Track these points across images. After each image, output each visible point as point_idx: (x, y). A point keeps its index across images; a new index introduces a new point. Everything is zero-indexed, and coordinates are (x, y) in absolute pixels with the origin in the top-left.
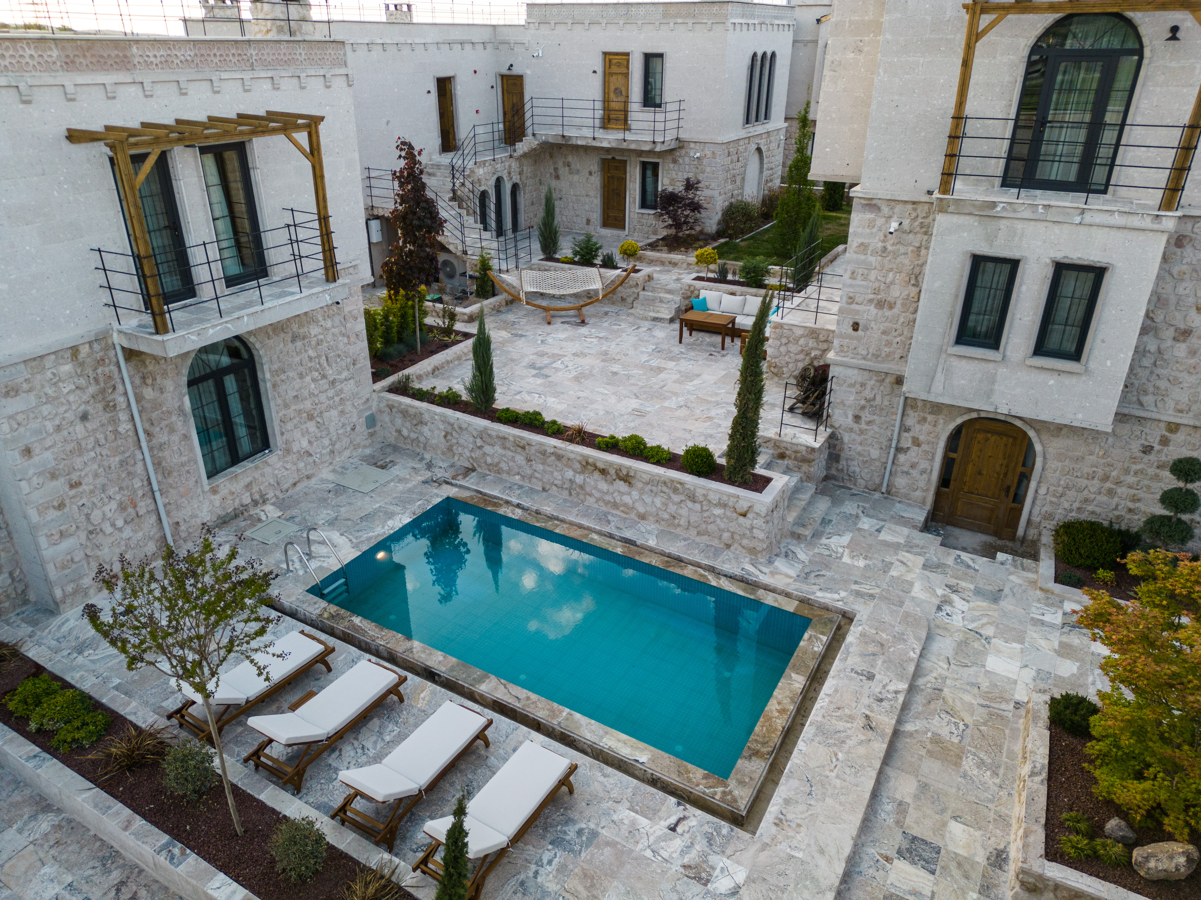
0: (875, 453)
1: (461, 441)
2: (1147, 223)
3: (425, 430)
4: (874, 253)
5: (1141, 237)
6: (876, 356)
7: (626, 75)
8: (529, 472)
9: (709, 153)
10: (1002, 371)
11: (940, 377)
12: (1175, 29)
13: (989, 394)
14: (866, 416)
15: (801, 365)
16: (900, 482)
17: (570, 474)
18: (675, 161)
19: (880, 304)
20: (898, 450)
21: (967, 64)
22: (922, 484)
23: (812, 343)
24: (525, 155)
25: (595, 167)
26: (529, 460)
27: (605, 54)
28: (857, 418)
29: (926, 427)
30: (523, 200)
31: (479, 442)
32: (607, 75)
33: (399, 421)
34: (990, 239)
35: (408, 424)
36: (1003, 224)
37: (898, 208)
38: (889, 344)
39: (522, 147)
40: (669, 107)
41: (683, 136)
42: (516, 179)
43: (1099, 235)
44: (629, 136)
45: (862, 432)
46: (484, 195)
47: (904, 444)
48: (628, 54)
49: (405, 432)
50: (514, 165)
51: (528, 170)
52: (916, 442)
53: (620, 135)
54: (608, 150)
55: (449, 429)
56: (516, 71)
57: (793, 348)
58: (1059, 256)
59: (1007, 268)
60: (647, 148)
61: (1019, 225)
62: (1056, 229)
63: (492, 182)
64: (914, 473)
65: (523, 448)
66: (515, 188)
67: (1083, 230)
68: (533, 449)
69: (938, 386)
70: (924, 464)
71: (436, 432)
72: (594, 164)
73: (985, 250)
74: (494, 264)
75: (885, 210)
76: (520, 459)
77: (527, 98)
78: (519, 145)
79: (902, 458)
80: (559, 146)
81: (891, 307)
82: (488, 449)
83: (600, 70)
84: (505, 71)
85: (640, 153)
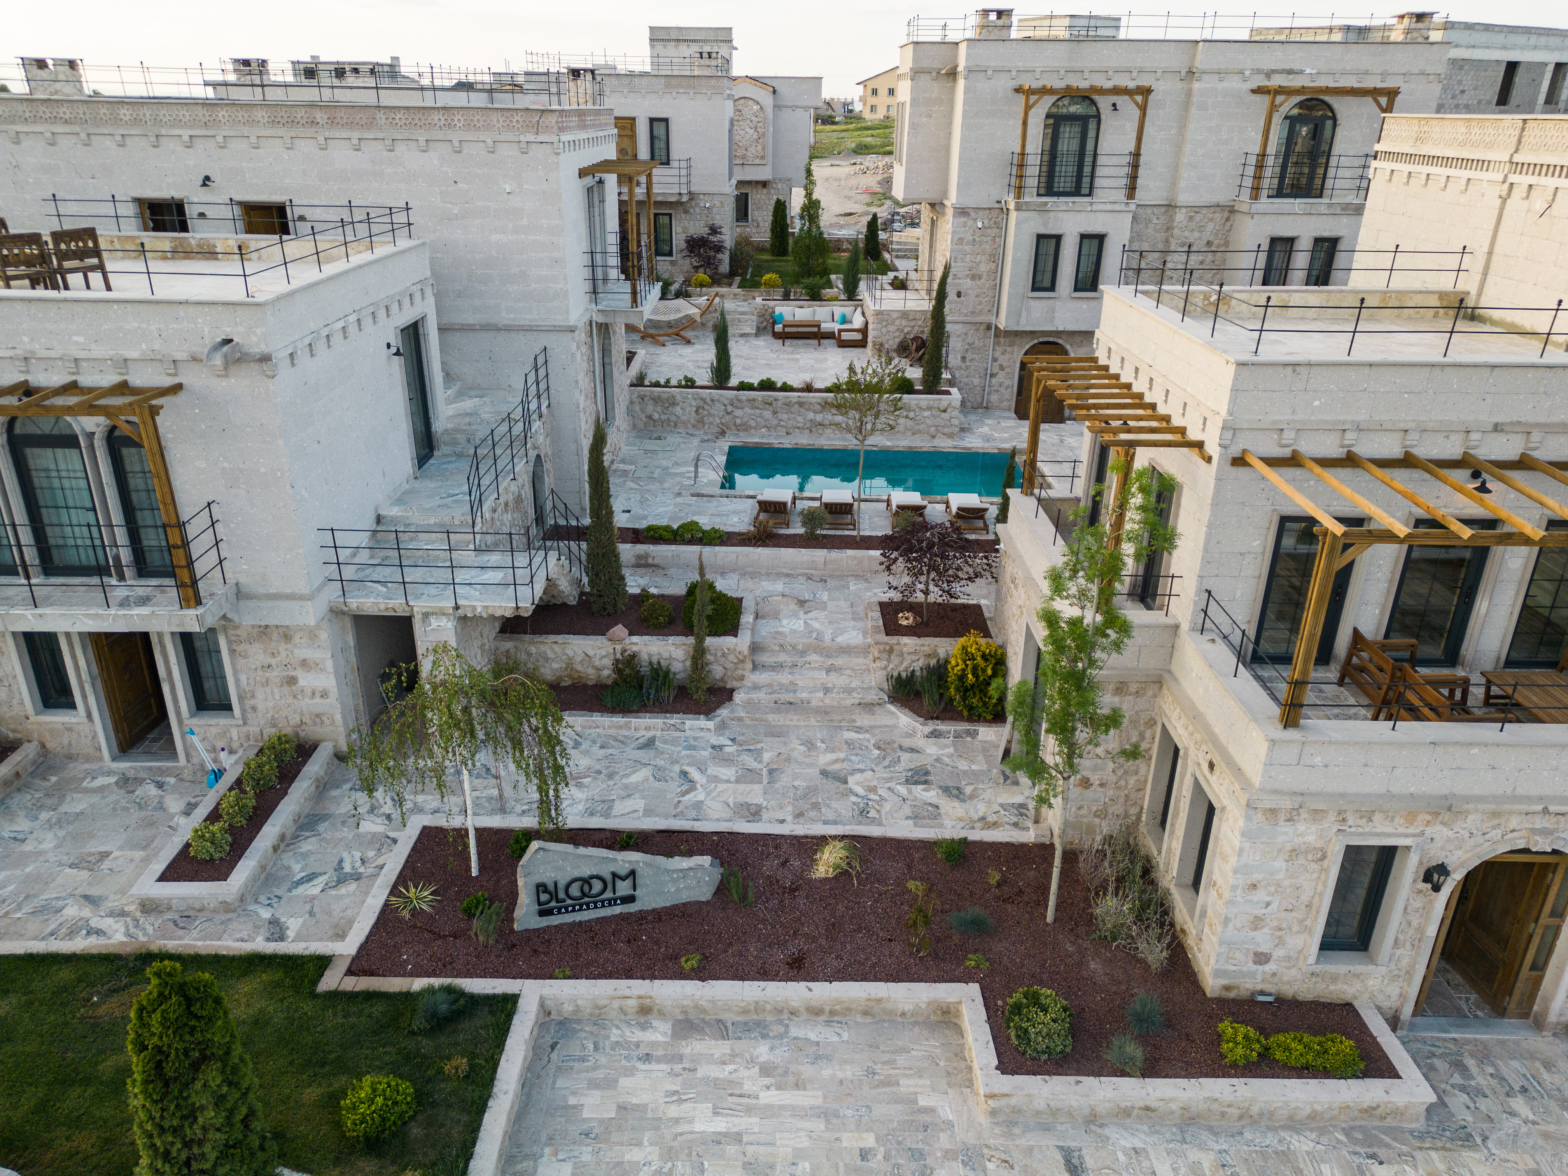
0: (976, 381)
1: (713, 411)
2: (1122, 207)
3: (678, 410)
4: (968, 243)
5: (1120, 215)
6: (973, 313)
7: (635, 137)
8: (775, 422)
9: (718, 204)
10: (1058, 303)
11: (1024, 314)
12: (1114, 105)
13: (1052, 320)
14: (969, 356)
15: (898, 340)
16: (994, 398)
17: (811, 415)
18: (686, 212)
19: (973, 277)
20: (992, 375)
21: (1025, 123)
22: (1007, 396)
23: (904, 322)
26: (775, 413)
27: (617, 118)
28: (964, 359)
29: (1007, 356)
31: (730, 409)
32: (619, 138)
33: (650, 408)
34: (1045, 224)
35: (659, 409)
36: (1052, 214)
37: (981, 213)
38: (980, 303)
40: (677, 164)
41: (694, 189)
43: (1100, 216)
45: (967, 368)
47: (995, 371)
48: (634, 119)
49: (656, 416)
52: (1002, 368)
55: (701, 403)
57: (892, 328)
58: (1082, 231)
59: (1054, 241)
60: (673, 199)
61: (1060, 215)
62: (1079, 215)
64: (1002, 389)
65: (770, 404)
67: (1092, 215)
68: (779, 403)
69: (1023, 320)
70: (1008, 382)
71: (688, 409)
73: (1043, 231)
75: (973, 214)
76: (768, 414)
79: (994, 381)
81: (980, 278)
82: (738, 413)
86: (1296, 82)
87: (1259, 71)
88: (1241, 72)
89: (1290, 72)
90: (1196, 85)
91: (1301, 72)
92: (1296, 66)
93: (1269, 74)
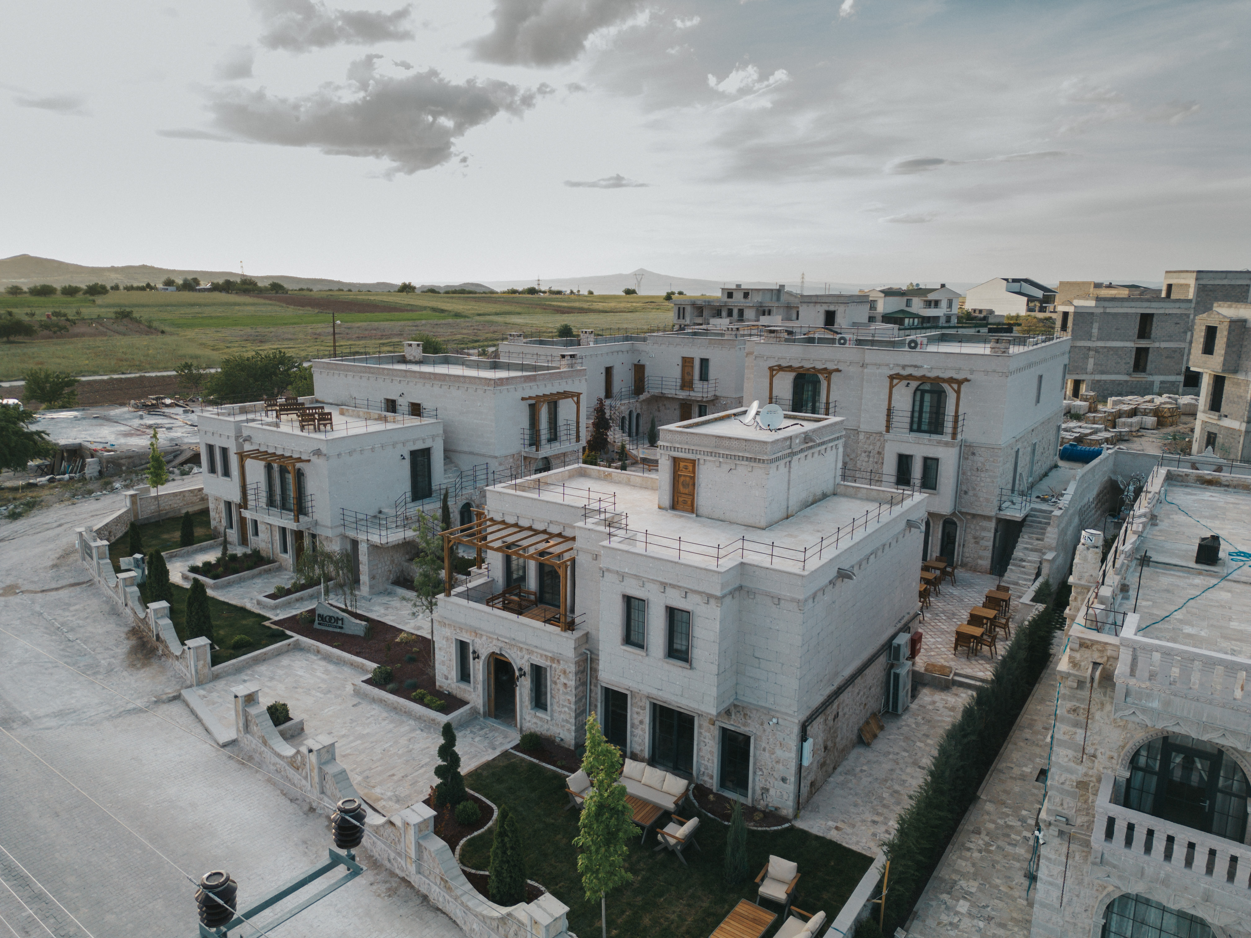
7: (692, 367)
18: (714, 405)
24: (644, 401)
25: (677, 407)
27: (683, 358)
30: (641, 422)
32: (684, 367)
39: (642, 397)
40: (711, 382)
41: (718, 394)
42: (639, 411)
44: (692, 394)
46: (623, 418)
48: (693, 358)
50: (638, 405)
51: (644, 407)
53: (687, 393)
54: (683, 399)
56: (642, 363)
60: (706, 399)
63: (628, 412)
66: (638, 415)
72: (677, 406)
74: (628, 447)
77: (646, 375)
78: (641, 396)
80: (661, 397)
83: (680, 364)
84: (636, 362)
85: (698, 401)
86: (917, 373)
87: (898, 365)
88: (888, 365)
89: (915, 366)
90: (866, 370)
91: (922, 367)
92: (919, 364)
93: (904, 367)
